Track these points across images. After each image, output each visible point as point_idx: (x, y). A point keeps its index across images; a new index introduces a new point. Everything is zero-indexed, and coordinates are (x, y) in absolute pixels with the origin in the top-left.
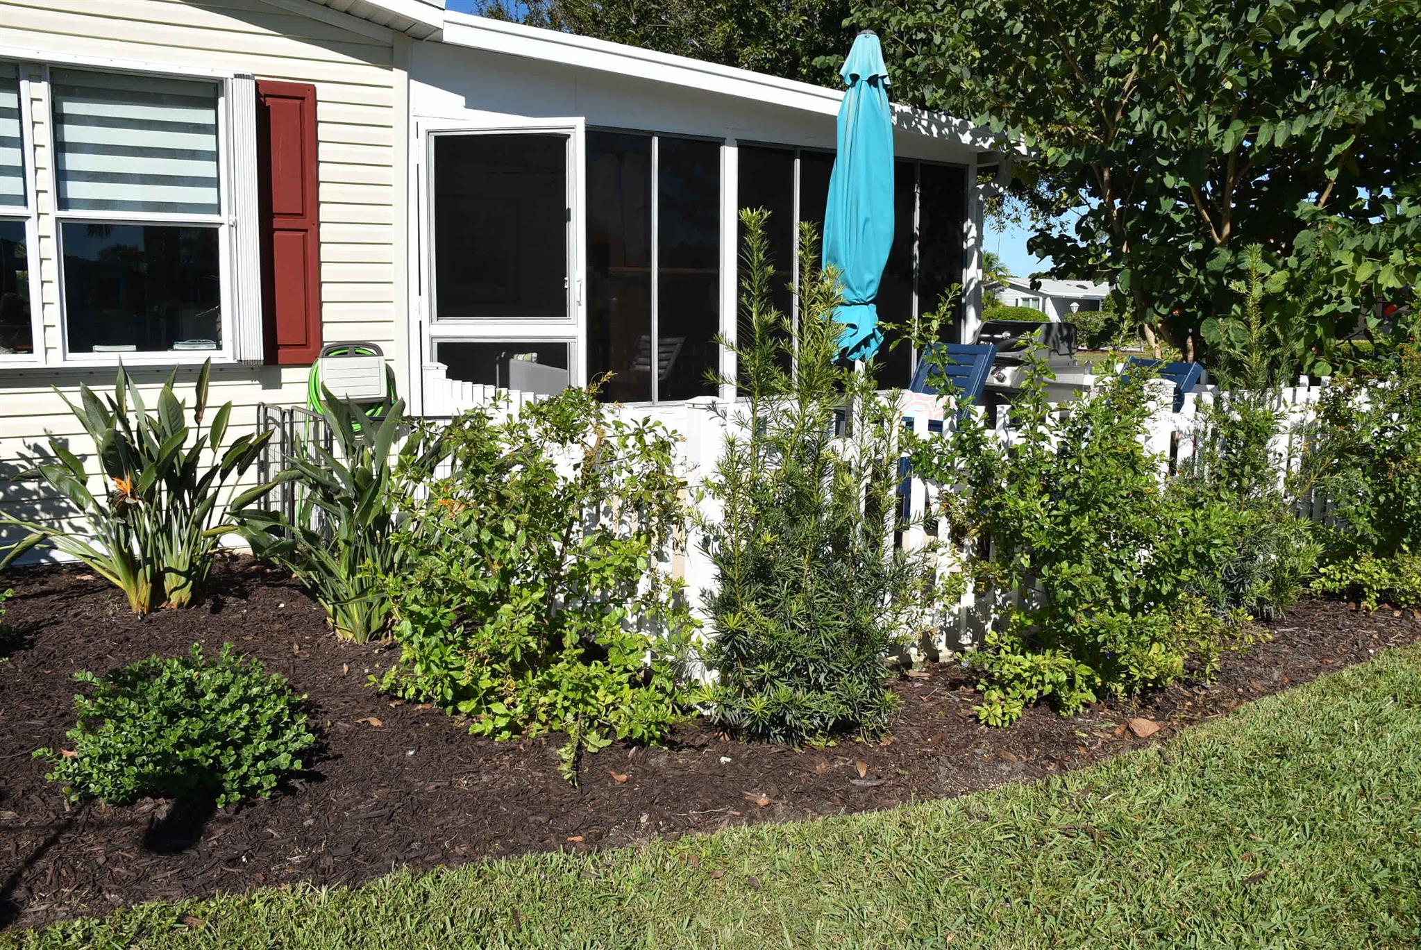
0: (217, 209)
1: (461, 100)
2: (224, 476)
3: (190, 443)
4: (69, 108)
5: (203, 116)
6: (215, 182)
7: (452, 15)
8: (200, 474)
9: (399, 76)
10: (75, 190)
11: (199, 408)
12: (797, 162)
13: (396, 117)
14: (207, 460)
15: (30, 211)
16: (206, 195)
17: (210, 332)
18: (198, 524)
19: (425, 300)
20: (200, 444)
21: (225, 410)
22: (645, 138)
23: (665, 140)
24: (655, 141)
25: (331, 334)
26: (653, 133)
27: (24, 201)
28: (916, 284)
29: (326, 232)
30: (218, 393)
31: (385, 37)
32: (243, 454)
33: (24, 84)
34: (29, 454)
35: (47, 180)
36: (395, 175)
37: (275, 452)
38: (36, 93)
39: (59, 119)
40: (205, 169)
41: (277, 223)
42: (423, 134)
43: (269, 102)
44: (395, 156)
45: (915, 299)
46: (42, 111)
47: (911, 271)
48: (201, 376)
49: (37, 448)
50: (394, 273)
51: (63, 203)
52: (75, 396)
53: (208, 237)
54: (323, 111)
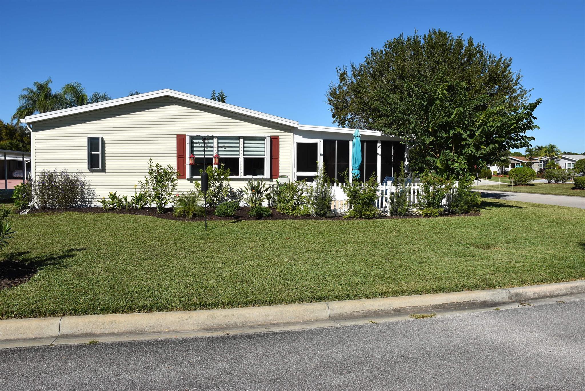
0: (264, 155)
1: (302, 137)
2: (264, 192)
3: (260, 187)
4: (245, 142)
5: (263, 142)
6: (264, 151)
7: (300, 125)
8: (261, 192)
9: (292, 134)
10: (245, 153)
11: (262, 183)
12: (365, 143)
13: (291, 140)
14: (262, 190)
15: (240, 156)
16: (263, 153)
17: (262, 173)
18: (261, 198)
19: (295, 169)
20: (262, 187)
21: (265, 184)
22: (334, 141)
23: (338, 141)
24: (336, 141)
25: (280, 174)
26: (336, 140)
27: (239, 155)
28: (393, 165)
29: (280, 159)
30: (264, 182)
31: (290, 128)
32: (267, 190)
33: (240, 139)
34: (237, 190)
35: (242, 152)
36: (291, 149)
37: (271, 189)
38: (242, 140)
39: (244, 143)
40: (263, 149)
41: (273, 157)
42: (296, 143)
43: (272, 139)
44: (291, 146)
45: (393, 168)
46: (242, 143)
47: (392, 163)
48: (262, 180)
49: (238, 190)
50: (291, 165)
51: (244, 155)
52: (247, 182)
53: (263, 160)
54: (280, 140)
